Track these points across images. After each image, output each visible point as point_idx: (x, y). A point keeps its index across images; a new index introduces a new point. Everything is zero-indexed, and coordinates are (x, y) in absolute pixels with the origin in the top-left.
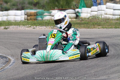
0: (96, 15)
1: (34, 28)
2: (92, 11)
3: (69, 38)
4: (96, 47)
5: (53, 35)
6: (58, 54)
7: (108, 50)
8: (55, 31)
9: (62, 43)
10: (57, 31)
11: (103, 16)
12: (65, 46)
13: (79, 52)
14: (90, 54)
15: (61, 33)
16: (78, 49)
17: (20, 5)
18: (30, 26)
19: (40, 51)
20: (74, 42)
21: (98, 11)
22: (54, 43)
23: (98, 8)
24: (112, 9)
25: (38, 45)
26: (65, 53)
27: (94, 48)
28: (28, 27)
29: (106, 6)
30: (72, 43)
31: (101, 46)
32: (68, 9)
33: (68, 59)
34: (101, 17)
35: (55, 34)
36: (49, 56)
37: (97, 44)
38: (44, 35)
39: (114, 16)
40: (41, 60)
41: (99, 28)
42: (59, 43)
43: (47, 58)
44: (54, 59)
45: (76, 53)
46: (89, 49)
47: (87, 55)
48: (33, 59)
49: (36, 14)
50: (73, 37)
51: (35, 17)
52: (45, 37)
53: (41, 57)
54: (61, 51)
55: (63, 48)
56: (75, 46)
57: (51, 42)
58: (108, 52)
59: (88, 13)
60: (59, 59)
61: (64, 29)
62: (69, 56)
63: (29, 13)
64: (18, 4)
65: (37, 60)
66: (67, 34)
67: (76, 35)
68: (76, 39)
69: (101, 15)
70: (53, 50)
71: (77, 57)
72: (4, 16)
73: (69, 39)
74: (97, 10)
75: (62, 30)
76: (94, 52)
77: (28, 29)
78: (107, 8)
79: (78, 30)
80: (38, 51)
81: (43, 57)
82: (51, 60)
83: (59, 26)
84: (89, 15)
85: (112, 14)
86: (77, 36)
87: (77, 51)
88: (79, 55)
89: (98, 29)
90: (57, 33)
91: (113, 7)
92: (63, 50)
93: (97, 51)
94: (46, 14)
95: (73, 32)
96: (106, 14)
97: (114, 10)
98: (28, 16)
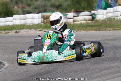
0: (111, 16)
3: (64, 38)
4: (91, 47)
5: (49, 37)
6: (54, 55)
7: (103, 50)
8: (51, 32)
9: (58, 44)
10: (53, 32)
11: (118, 18)
12: (60, 46)
13: (75, 53)
14: (85, 54)
15: (56, 34)
16: (73, 49)
17: (42, 7)
18: (41, 29)
19: (36, 52)
20: (69, 43)
21: (114, 12)
22: (50, 44)
25: (33, 46)
26: (61, 54)
27: (89, 48)
28: (39, 30)
30: (67, 43)
31: (96, 46)
33: (64, 59)
34: (117, 18)
35: (51, 35)
36: (45, 57)
37: (92, 44)
38: (40, 36)
40: (38, 61)
41: (110, 30)
42: (54, 44)
43: (43, 59)
44: (51, 60)
45: (72, 54)
46: (84, 49)
47: (82, 55)
48: (29, 61)
50: (69, 38)
52: (40, 38)
53: (37, 58)
54: (57, 52)
55: (59, 49)
56: (71, 46)
57: (47, 43)
58: (103, 52)
59: (103, 15)
60: (55, 60)
61: (59, 30)
62: (65, 57)
63: (45, 16)
65: (33, 61)
66: (62, 34)
67: (72, 35)
68: (71, 40)
69: (117, 17)
70: (49, 51)
71: (73, 58)
73: (64, 40)
75: (57, 31)
76: (89, 52)
77: (39, 32)
79: (73, 31)
80: (34, 52)
81: (40, 58)
82: (47, 61)
83: (54, 27)
84: (105, 17)
86: (73, 37)
87: (73, 51)
88: (75, 55)
89: (108, 31)
90: (53, 34)
92: (58, 51)
93: (92, 51)
95: (69, 32)
98: (44, 19)
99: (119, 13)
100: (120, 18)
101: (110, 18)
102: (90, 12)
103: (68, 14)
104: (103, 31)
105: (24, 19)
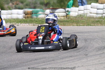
0: (82, 14)
1: (18, 25)
2: (79, 11)
11: (88, 15)
23: (84, 8)
24: (96, 8)
29: (91, 6)
32: (58, 9)
39: (97, 15)
49: (31, 13)
51: (31, 15)
59: (75, 12)
63: (27, 12)
64: (31, 4)
69: (87, 14)
72: (8, 14)
74: (83, 10)
78: (91, 8)
84: (77, 14)
85: (96, 13)
91: (97, 6)
94: (40, 13)
96: (91, 13)
97: (98, 9)
98: (26, 15)
99: (89, 11)
100: (89, 15)
101: (81, 15)
102: (65, 9)
103: (45, 11)
104: (68, 26)
105: (10, 14)
